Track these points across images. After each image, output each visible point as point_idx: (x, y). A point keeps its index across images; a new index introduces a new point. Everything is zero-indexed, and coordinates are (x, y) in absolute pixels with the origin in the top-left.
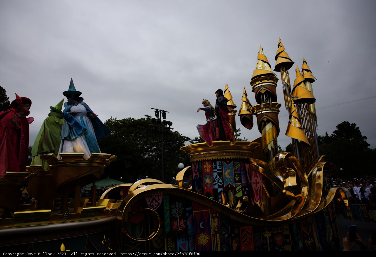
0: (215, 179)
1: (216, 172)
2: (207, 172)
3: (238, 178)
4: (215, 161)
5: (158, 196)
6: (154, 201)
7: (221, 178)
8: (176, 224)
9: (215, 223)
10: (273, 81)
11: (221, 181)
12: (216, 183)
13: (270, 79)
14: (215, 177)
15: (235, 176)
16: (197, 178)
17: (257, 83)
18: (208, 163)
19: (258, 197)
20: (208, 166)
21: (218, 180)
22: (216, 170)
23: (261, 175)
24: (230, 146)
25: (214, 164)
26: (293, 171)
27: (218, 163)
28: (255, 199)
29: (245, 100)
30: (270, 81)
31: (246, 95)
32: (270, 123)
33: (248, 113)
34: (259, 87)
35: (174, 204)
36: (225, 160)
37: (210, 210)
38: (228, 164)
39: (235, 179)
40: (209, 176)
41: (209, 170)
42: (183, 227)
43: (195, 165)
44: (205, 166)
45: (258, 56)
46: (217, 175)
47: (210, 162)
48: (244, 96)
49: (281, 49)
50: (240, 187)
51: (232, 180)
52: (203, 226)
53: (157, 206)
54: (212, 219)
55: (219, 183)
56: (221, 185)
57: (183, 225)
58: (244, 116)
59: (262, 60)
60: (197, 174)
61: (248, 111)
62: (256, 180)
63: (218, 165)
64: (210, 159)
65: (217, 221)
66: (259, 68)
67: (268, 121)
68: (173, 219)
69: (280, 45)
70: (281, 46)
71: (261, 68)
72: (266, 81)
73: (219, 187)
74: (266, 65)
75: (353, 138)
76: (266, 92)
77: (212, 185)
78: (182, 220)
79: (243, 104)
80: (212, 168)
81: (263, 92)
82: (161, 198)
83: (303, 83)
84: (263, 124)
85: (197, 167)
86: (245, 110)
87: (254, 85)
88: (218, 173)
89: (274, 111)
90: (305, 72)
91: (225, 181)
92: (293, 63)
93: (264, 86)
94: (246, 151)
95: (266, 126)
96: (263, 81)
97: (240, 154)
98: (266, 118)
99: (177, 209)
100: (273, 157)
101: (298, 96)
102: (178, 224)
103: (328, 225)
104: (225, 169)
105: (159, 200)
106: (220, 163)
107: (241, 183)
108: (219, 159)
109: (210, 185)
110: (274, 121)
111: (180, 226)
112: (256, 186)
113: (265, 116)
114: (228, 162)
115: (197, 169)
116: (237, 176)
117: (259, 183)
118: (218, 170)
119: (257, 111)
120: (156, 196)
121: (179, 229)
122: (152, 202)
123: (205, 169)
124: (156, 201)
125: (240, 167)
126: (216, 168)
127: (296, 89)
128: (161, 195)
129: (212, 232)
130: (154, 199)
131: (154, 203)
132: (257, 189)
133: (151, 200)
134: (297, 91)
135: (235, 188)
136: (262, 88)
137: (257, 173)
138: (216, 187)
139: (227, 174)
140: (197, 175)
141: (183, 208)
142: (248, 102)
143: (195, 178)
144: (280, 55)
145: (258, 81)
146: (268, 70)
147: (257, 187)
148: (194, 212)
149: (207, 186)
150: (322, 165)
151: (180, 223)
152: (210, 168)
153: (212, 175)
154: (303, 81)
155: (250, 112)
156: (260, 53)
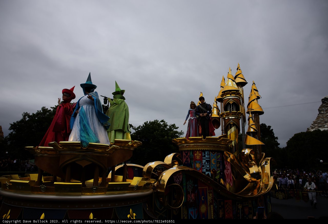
0: (204, 165)
1: (205, 159)
2: (197, 159)
3: (219, 165)
4: (204, 151)
5: (180, 175)
6: (177, 179)
7: (208, 164)
8: (189, 197)
9: (210, 197)
10: (238, 96)
11: (208, 166)
12: (205, 167)
13: (237, 94)
14: (203, 163)
15: (217, 164)
16: (188, 163)
17: (227, 96)
18: (199, 152)
19: (229, 180)
20: (198, 154)
21: (206, 165)
22: (205, 158)
23: (230, 163)
24: (218, 141)
25: (203, 153)
26: (253, 163)
27: (206, 153)
28: (226, 182)
29: (216, 107)
30: (237, 96)
31: (217, 103)
32: (235, 126)
33: (218, 116)
34: (228, 99)
35: (189, 181)
36: (212, 151)
37: (207, 187)
38: (214, 154)
39: (217, 165)
40: (199, 162)
41: (199, 157)
42: (193, 199)
43: (186, 152)
44: (196, 154)
45: (228, 76)
46: (205, 162)
47: (200, 151)
48: (215, 103)
49: (239, 72)
50: (219, 171)
51: (215, 166)
52: (203, 199)
53: (179, 182)
54: (209, 194)
55: (207, 167)
56: (208, 169)
57: (193, 198)
58: (215, 119)
59: (231, 79)
60: (188, 159)
61: (218, 115)
62: (227, 167)
63: (207, 154)
64: (201, 149)
65: (211, 196)
66: (229, 85)
67: (234, 125)
68: (188, 193)
69: (238, 68)
70: (239, 70)
71: (231, 85)
72: (235, 95)
73: (207, 170)
74: (234, 83)
75: (267, 138)
76: (234, 103)
77: (201, 169)
78: (193, 194)
79: (215, 110)
80: (202, 156)
81: (231, 103)
82: (181, 177)
83: (256, 100)
84: (229, 126)
85: (189, 155)
86: (216, 114)
87: (225, 96)
88: (206, 160)
89: (237, 118)
90: (255, 91)
91: (211, 166)
92: (247, 83)
93: (232, 99)
94: (224, 146)
95: (232, 128)
96: (232, 95)
97: (219, 147)
98: (232, 122)
99: (190, 185)
100: (235, 151)
101: (252, 109)
102: (190, 197)
103: (269, 202)
104: (211, 157)
105: (180, 178)
106: (208, 153)
107: (219, 169)
108: (208, 150)
109: (199, 169)
110: (237, 124)
111: (192, 198)
112: (227, 171)
113: (232, 121)
114: (213, 152)
115: (189, 156)
116: (218, 163)
117: (229, 169)
118: (206, 158)
119: (225, 116)
120: (178, 175)
121: (191, 201)
122: (176, 180)
123: (195, 156)
124: (178, 179)
125: (220, 157)
126: (205, 156)
127: (251, 103)
128: (181, 175)
129: (208, 203)
130: (177, 177)
131: (178, 180)
132: (228, 174)
133: (176, 178)
134: (252, 105)
135: (216, 172)
136: (231, 100)
137: (227, 162)
138: (204, 170)
139: (213, 161)
140: (188, 161)
141: (193, 185)
142: (217, 108)
143: (186, 162)
144: (239, 76)
145: (229, 94)
146: (235, 87)
147: (228, 173)
148: (199, 188)
149: (197, 169)
150: (268, 160)
151: (191, 196)
152: (200, 156)
153: (202, 162)
154: (256, 99)
155: (219, 116)
156: (230, 73)
